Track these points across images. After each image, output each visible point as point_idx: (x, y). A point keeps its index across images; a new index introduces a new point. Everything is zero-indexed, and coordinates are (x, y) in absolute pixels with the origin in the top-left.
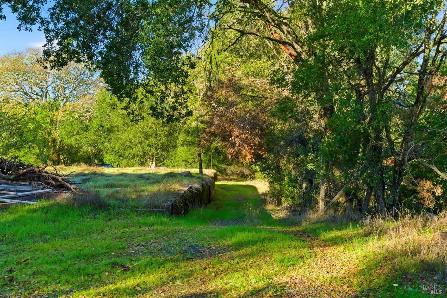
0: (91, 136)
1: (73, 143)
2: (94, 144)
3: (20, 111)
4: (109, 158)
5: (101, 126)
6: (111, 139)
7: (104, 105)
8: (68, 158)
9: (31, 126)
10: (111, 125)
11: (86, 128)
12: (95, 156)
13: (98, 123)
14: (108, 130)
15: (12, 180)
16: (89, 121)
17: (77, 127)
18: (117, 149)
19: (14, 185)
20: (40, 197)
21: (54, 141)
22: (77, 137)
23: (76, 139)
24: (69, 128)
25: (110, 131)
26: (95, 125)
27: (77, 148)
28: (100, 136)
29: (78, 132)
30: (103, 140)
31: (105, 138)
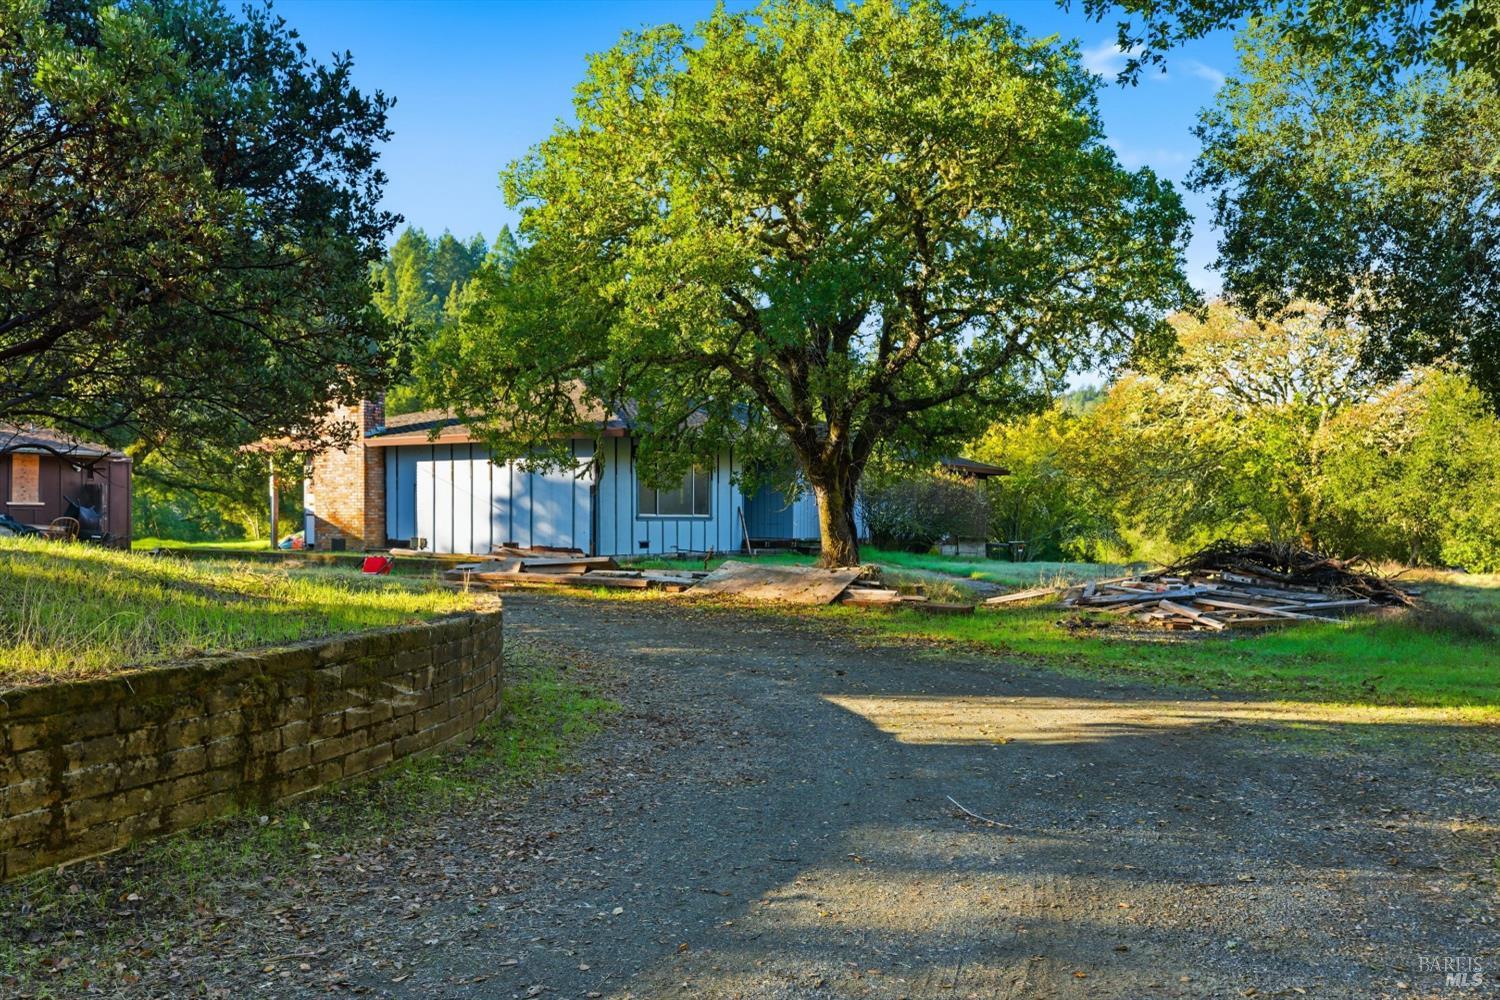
0: (1411, 490)
1: (1361, 508)
2: (1418, 511)
3: (1225, 433)
4: (1454, 549)
5: (1439, 464)
6: (1468, 497)
7: (1448, 408)
8: (1336, 547)
9: (1250, 468)
10: (1469, 460)
11: (1397, 471)
12: (1419, 540)
13: (1431, 455)
14: (1461, 475)
15: (1287, 582)
16: (1404, 452)
17: (1372, 467)
18: (1487, 523)
19: (1291, 590)
20: (1351, 611)
21: (1305, 502)
22: (1372, 493)
23: (1369, 500)
24: (1350, 472)
25: (1464, 476)
26: (1423, 459)
27: (1367, 521)
28: (1436, 490)
29: (1374, 479)
30: (1444, 500)
31: (1452, 496)
